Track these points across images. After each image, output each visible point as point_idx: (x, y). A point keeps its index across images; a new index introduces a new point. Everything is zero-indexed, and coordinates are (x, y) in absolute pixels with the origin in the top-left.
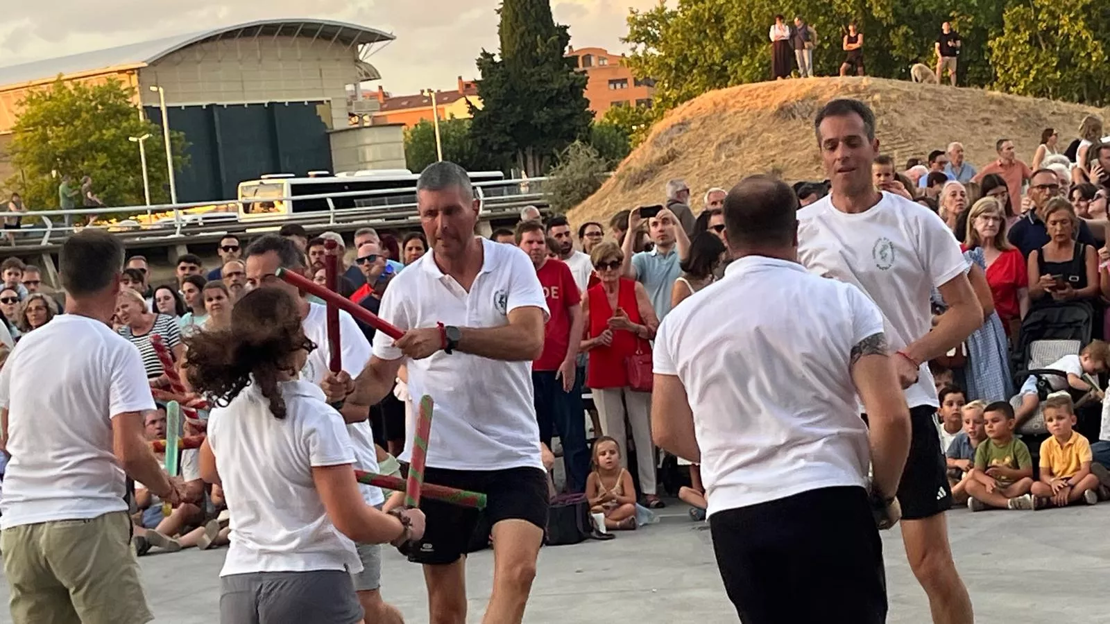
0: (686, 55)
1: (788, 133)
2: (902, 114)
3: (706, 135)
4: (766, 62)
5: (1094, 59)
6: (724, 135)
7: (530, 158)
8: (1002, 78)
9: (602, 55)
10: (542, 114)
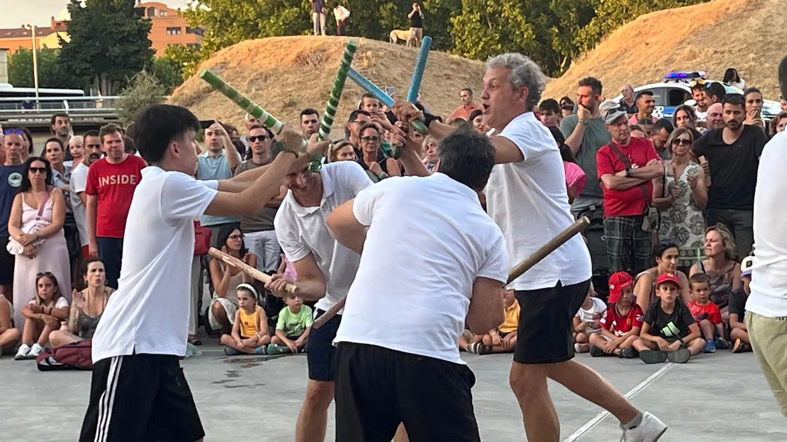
0: (228, 11)
1: (303, 76)
2: (387, 67)
3: (241, 72)
4: (287, 22)
5: (525, 36)
6: (255, 74)
7: (104, 82)
8: (459, 46)
9: (163, 8)
10: (116, 49)
